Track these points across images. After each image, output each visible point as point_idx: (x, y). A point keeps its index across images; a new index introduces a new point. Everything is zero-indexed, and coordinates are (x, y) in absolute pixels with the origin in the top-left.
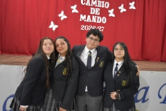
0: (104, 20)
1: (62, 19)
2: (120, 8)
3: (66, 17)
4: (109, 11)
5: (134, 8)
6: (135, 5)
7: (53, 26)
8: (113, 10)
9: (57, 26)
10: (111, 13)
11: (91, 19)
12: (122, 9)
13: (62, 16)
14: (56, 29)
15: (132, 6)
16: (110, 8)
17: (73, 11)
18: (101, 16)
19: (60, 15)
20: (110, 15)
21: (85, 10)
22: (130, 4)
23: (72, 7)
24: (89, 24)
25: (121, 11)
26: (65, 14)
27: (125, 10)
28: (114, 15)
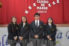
4: (49, 4)
5: (59, 2)
10: (49, 5)
12: (54, 3)
17: (34, 6)
18: (45, 6)
19: (29, 8)
20: (49, 6)
21: (39, 5)
22: (57, 1)
26: (31, 7)
28: (50, 6)
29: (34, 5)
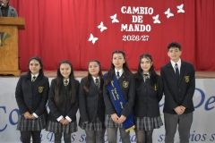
0: (148, 28)
1: (102, 30)
2: (166, 13)
3: (105, 28)
4: (154, 18)
5: (183, 11)
6: (184, 8)
7: (93, 39)
8: (158, 16)
9: (96, 39)
10: (156, 20)
11: (134, 28)
12: (169, 14)
13: (102, 27)
14: (96, 42)
15: (181, 9)
16: (154, 15)
17: (113, 21)
19: (99, 27)
20: (155, 22)
22: (178, 7)
23: (112, 17)
24: (131, 33)
25: (168, 17)
26: (105, 25)
27: (172, 15)
28: (159, 22)
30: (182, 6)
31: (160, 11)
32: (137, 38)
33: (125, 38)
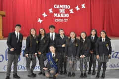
0: (67, 15)
1: (44, 16)
6: (85, 6)
7: (40, 21)
11: (60, 15)
12: (77, 8)
14: (42, 22)
15: (83, 6)
16: (70, 9)
18: (66, 13)
21: (57, 11)
22: (82, 5)
24: (59, 18)
26: (46, 14)
28: (73, 12)
29: (51, 11)
30: (84, 4)
31: (73, 7)
32: (62, 20)
33: (56, 20)
